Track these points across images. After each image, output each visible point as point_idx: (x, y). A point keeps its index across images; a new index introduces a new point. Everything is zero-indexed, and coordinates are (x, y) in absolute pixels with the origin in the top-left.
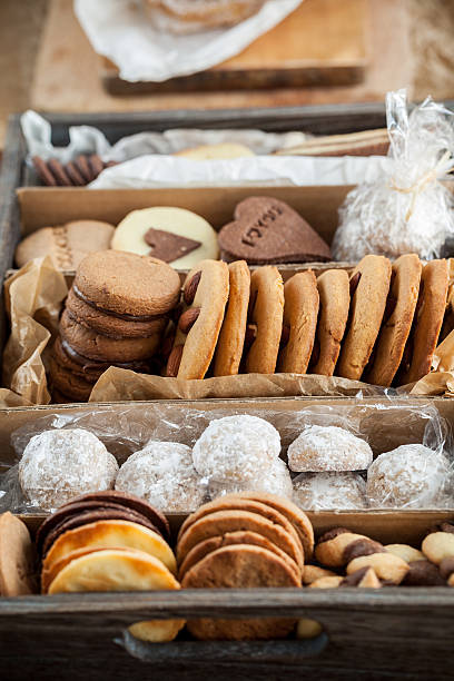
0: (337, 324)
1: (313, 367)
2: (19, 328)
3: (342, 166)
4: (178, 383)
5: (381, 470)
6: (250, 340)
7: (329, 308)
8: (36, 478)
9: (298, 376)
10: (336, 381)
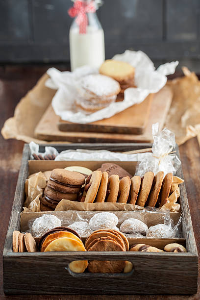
0: (136, 188)
1: (129, 201)
2: (31, 192)
3: (137, 157)
4: (85, 205)
5: (151, 230)
6: (108, 194)
7: (134, 185)
8: (38, 228)
9: (123, 204)
10: (136, 206)
